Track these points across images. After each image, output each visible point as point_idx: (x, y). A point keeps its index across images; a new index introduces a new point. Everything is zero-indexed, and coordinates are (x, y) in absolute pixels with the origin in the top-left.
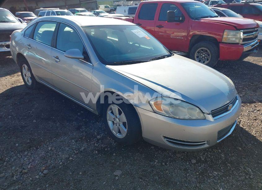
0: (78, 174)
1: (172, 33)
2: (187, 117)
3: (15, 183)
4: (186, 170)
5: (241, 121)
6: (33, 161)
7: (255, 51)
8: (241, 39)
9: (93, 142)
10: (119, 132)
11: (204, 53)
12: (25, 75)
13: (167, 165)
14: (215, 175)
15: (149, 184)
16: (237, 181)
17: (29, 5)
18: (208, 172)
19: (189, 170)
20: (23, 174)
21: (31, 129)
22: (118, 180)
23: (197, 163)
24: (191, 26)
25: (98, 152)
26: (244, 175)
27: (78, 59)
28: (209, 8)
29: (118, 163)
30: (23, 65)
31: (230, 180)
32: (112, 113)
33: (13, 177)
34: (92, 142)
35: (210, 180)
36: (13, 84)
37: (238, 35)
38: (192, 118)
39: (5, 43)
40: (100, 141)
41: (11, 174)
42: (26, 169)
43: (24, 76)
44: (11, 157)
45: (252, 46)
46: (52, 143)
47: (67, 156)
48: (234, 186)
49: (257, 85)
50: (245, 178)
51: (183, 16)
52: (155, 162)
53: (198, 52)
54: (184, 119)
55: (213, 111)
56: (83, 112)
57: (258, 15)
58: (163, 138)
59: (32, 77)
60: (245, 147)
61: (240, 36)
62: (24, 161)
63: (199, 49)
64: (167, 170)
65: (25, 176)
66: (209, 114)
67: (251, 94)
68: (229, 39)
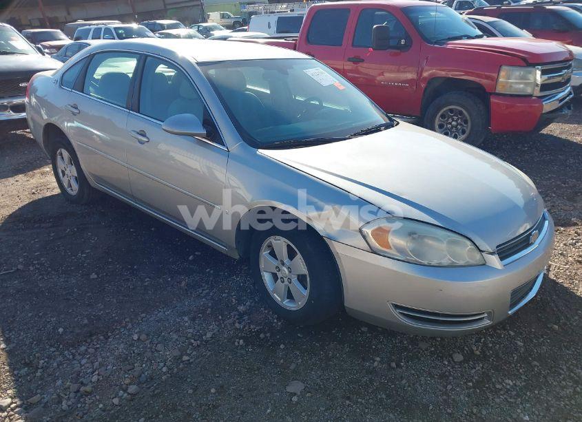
0: (208, 392)
1: (380, 75)
2: (445, 262)
3: (65, 416)
4: (442, 376)
5: (550, 266)
6: (101, 365)
7: (566, 111)
8: (537, 85)
9: (231, 321)
10: (290, 296)
11: (455, 118)
12: (63, 172)
13: (401, 367)
14: (508, 387)
15: (366, 411)
16: (559, 398)
17: (50, 14)
18: (493, 380)
19: (450, 378)
20: (82, 396)
21: (89, 294)
22: (297, 403)
23: (466, 361)
24: (427, 59)
25: (244, 341)
26: (571, 384)
27: (192, 135)
28: (462, 17)
29: (293, 367)
30: (59, 151)
31: (542, 398)
32: (273, 254)
33: (60, 402)
34: (229, 319)
35: (500, 398)
36: (34, 193)
37: (531, 77)
38: (456, 263)
39: (10, 100)
40: (246, 317)
41: (55, 396)
42: (87, 385)
43: (61, 175)
44: (49, 357)
45: (561, 100)
46: (139, 324)
47: (176, 353)
48: (553, 410)
49: (575, 186)
50: (575, 391)
51: (407, 38)
52: (374, 361)
53: (443, 116)
54: (439, 266)
55: (500, 246)
56: (199, 253)
57: (565, 32)
58: (392, 309)
59: (81, 178)
60: (565, 324)
61: (535, 79)
62: (81, 366)
63: (445, 109)
64: (402, 378)
65: (88, 401)
66: (492, 254)
67: (566, 205)
68: (511, 86)
